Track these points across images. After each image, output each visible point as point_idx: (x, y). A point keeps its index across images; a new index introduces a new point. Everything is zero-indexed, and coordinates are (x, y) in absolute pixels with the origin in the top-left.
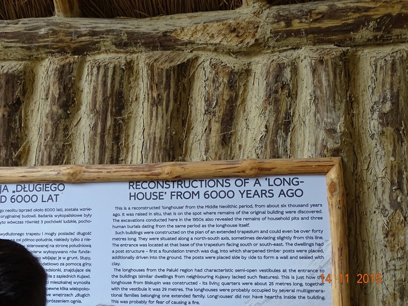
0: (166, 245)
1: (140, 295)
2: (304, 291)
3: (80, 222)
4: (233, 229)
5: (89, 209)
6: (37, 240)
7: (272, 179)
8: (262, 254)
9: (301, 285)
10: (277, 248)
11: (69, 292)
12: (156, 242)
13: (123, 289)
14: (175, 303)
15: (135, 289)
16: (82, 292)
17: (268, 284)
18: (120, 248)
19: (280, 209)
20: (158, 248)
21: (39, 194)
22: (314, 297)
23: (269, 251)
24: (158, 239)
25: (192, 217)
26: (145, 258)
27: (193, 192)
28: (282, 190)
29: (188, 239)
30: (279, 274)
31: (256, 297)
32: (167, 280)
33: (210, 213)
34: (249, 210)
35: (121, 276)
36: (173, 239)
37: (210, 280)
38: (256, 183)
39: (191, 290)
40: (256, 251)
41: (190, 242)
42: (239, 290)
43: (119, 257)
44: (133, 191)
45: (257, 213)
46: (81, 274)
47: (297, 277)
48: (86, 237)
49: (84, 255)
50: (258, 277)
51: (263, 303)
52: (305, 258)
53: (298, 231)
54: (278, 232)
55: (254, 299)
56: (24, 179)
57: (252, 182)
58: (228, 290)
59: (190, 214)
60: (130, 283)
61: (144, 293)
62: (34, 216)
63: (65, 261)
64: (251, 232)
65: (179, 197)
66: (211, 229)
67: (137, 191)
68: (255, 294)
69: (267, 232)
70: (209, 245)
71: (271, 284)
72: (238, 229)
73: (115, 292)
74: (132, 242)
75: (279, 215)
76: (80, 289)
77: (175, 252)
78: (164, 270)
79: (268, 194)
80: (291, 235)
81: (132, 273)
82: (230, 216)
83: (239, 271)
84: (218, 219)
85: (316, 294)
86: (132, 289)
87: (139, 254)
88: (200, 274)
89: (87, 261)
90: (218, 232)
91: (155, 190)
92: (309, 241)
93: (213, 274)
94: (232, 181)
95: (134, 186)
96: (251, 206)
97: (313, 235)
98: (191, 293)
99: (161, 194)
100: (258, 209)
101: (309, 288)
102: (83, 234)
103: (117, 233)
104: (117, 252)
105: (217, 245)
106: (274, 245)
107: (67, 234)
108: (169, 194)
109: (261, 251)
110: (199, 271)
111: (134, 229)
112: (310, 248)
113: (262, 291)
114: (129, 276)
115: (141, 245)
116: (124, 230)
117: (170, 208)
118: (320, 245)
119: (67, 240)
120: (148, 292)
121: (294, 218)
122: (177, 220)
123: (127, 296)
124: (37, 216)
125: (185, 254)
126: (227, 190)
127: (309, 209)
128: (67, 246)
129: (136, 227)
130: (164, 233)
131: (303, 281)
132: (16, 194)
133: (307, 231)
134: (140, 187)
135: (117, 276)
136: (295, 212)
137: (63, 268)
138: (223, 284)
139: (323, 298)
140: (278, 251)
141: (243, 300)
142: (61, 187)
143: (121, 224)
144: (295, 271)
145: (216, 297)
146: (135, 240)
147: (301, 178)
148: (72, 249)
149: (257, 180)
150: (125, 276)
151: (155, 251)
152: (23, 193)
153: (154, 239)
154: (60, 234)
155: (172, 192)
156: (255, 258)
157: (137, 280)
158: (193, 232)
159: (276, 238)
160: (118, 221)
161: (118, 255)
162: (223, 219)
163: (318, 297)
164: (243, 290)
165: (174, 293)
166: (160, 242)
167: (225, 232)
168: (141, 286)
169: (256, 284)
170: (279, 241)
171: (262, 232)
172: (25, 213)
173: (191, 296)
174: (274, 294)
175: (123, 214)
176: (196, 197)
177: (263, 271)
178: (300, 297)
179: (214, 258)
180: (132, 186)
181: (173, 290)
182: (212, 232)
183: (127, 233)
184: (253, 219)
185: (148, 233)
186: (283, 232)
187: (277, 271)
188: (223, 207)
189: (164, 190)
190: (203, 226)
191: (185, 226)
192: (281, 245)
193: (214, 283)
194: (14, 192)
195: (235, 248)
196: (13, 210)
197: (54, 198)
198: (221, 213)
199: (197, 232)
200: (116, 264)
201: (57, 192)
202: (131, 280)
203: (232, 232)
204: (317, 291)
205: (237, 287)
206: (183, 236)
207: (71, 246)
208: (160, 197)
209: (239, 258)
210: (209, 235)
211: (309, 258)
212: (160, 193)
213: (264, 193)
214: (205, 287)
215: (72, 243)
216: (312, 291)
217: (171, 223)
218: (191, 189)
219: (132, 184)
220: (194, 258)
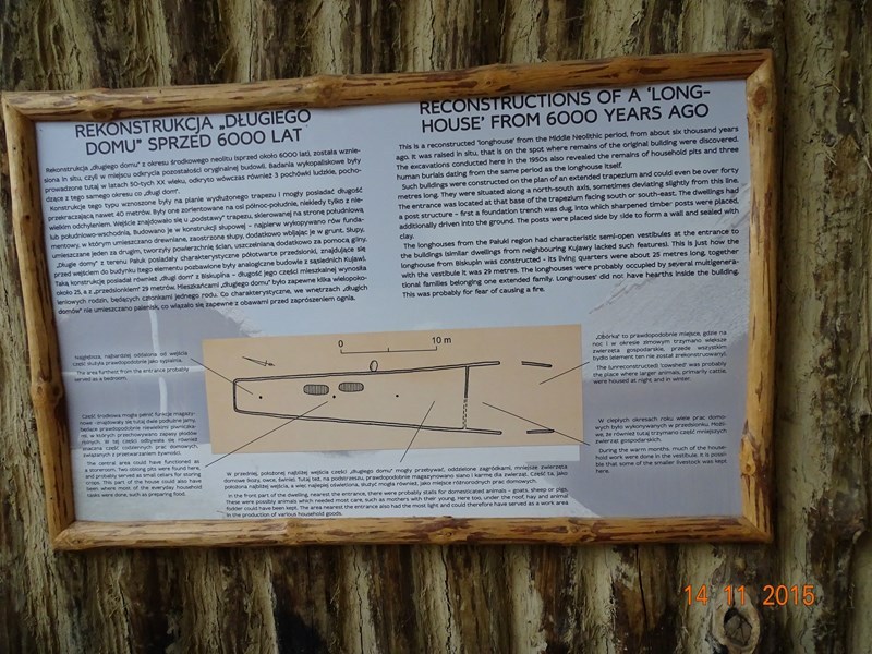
0: (487, 203)
1: (449, 283)
2: (707, 262)
3: (341, 172)
4: (595, 172)
5: (356, 151)
6: (271, 206)
7: (658, 89)
8: (642, 211)
9: (702, 254)
10: (665, 199)
11: (332, 285)
12: (470, 198)
13: (420, 274)
14: (506, 291)
15: (440, 274)
16: (354, 284)
17: (651, 255)
18: (412, 212)
19: (671, 138)
20: (474, 209)
21: (267, 130)
22: (721, 272)
23: (654, 204)
24: (473, 193)
25: (528, 155)
26: (453, 224)
27: (529, 115)
28: (675, 107)
29: (522, 192)
30: (669, 240)
31: (633, 276)
32: (491, 257)
33: (558, 149)
34: (621, 141)
35: (416, 256)
36: (498, 192)
37: (560, 253)
38: (632, 97)
39: (531, 270)
40: (633, 206)
41: (527, 196)
42: (606, 267)
43: (412, 226)
44: (428, 117)
45: (634, 146)
46: (350, 255)
47: (696, 243)
48: (354, 195)
49: (353, 225)
50: (636, 246)
51: (644, 284)
52: (710, 213)
53: (699, 172)
54: (666, 174)
55: (630, 279)
56: (238, 102)
57: (625, 94)
58: (589, 268)
59: (524, 151)
60: (432, 265)
61: (455, 278)
62: (263, 166)
63: (323, 237)
64: (624, 176)
65: (505, 124)
66: (561, 174)
67: (435, 117)
68: (631, 271)
69: (649, 175)
70: (557, 199)
71: (657, 254)
72: (604, 171)
73: (409, 280)
74: (431, 201)
75: (670, 148)
76: (350, 279)
77: (503, 212)
78: (485, 243)
79: (651, 114)
80: (688, 178)
81: (434, 250)
82: (590, 152)
83: (605, 237)
84: (571, 158)
85: (724, 267)
86: (436, 274)
87: (444, 220)
88: (544, 245)
89: (359, 235)
90: (571, 178)
91: (466, 113)
92: (716, 187)
93: (565, 244)
94: (593, 95)
95: (430, 109)
96: (624, 135)
97: (723, 176)
98: (531, 275)
99: (475, 120)
100: (635, 139)
101: (715, 258)
102: (349, 192)
103: (405, 187)
104: (407, 217)
105: (570, 198)
106: (662, 194)
107: (322, 193)
108: (488, 120)
109: (641, 205)
110: (542, 240)
111: (432, 180)
112: (717, 198)
113: (642, 266)
114: (430, 255)
115: (446, 205)
116: (417, 182)
117: (491, 143)
118: (733, 191)
119: (322, 202)
120: (461, 278)
121: (694, 151)
122: (503, 162)
123: (427, 285)
124: (267, 165)
125: (519, 215)
126: (584, 109)
127: (718, 135)
128: (322, 212)
129: (437, 176)
130: (482, 183)
131: (706, 249)
132: (227, 131)
133: (713, 171)
134: (439, 109)
135: (410, 256)
136: (695, 141)
137: (319, 247)
138: (581, 258)
139: (736, 273)
140: (667, 204)
141: (612, 281)
142: (304, 116)
143: (411, 172)
144: (693, 233)
145: (570, 279)
146: (435, 197)
147: (705, 86)
148: (331, 216)
149: (634, 91)
150: (424, 255)
151: (470, 214)
152: (238, 129)
153: (466, 194)
154: (308, 194)
155: (493, 117)
156: (631, 216)
157: (443, 259)
158: (530, 180)
159: (664, 185)
160: (406, 167)
161: (409, 221)
162: (579, 158)
163: (728, 272)
164: (612, 267)
165: (504, 276)
166: (477, 198)
167: (582, 178)
168: (450, 269)
169: (632, 256)
170: (670, 189)
171: (641, 175)
172: (246, 163)
173: (531, 279)
174: (661, 270)
175: (413, 156)
176: (533, 124)
177: (643, 235)
178: (700, 273)
179: (566, 219)
180: (426, 108)
181: (502, 271)
182: (561, 179)
183: (422, 186)
184: (628, 156)
185: (458, 184)
186: (676, 173)
187: (665, 235)
188: (580, 137)
189: (480, 113)
190: (546, 170)
191: (516, 171)
192: (671, 194)
193: (567, 258)
194: (222, 127)
195: (599, 202)
196: (225, 159)
197: (293, 134)
198: (575, 148)
199: (537, 180)
200: (407, 237)
201: (298, 124)
202: (432, 260)
203: (594, 177)
204: (727, 262)
205: (602, 262)
206: (515, 187)
207: (329, 212)
208: (473, 124)
209: (605, 217)
210: (558, 184)
211: (716, 212)
212: (473, 118)
213: (645, 112)
214: (553, 264)
215: (331, 207)
216: (719, 262)
217: (494, 167)
218: (525, 111)
219: (425, 105)
220: (533, 221)
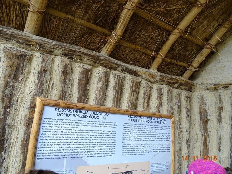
0: (137, 136)
1: (130, 153)
2: (166, 149)
3: (113, 127)
4: (152, 132)
5: (116, 123)
6: (98, 133)
7: (161, 119)
8: (158, 139)
11: (108, 152)
12: (134, 135)
13: (125, 150)
14: (139, 154)
16: (113, 152)
17: (159, 148)
18: (125, 137)
19: (162, 127)
21: (100, 116)
23: (160, 139)
25: (143, 128)
26: (131, 140)
28: (162, 122)
31: (157, 152)
32: (137, 147)
33: (148, 127)
36: (139, 134)
37: (147, 147)
39: (143, 150)
41: (143, 135)
43: (124, 140)
44: (129, 118)
45: (158, 128)
46: (113, 146)
48: (115, 132)
49: (114, 139)
50: (157, 146)
54: (161, 133)
56: (96, 110)
57: (157, 119)
58: (151, 150)
62: (98, 124)
63: (108, 141)
64: (156, 133)
65: (140, 121)
66: (148, 132)
67: (130, 118)
69: (159, 133)
70: (147, 136)
73: (123, 152)
74: (128, 135)
75: (162, 129)
76: (112, 151)
77: (139, 138)
78: (136, 144)
80: (164, 134)
81: (128, 145)
82: (152, 128)
83: (153, 144)
86: (128, 151)
89: (115, 141)
91: (135, 118)
92: (167, 136)
93: (148, 145)
94: (153, 118)
96: (156, 126)
97: (168, 134)
102: (114, 132)
103: (124, 132)
104: (124, 138)
105: (149, 136)
107: (109, 131)
110: (145, 144)
111: (129, 131)
112: (167, 138)
113: (158, 150)
114: (127, 146)
115: (130, 136)
117: (138, 125)
118: (169, 137)
119: (108, 133)
120: (132, 151)
121: (165, 130)
123: (126, 153)
124: (99, 124)
125: (142, 139)
126: (151, 120)
127: (167, 127)
128: (108, 136)
130: (136, 132)
131: (166, 147)
132: (92, 115)
135: (124, 146)
136: (165, 128)
137: (107, 143)
138: (150, 148)
140: (162, 139)
141: (154, 152)
142: (107, 114)
143: (125, 129)
144: (165, 144)
145: (148, 152)
147: (166, 119)
148: (110, 137)
150: (126, 146)
151: (134, 138)
152: (94, 115)
154: (106, 131)
157: (129, 147)
158: (143, 132)
159: (161, 135)
160: (124, 127)
161: (124, 139)
162: (150, 129)
163: (169, 151)
168: (130, 149)
169: (157, 148)
172: (94, 123)
173: (143, 152)
174: (161, 151)
175: (126, 125)
176: (144, 122)
177: (158, 144)
178: (165, 151)
179: (148, 140)
181: (138, 150)
183: (127, 132)
185: (133, 132)
187: (161, 144)
188: (151, 125)
189: (137, 119)
190: (146, 131)
191: (142, 130)
192: (162, 137)
195: (153, 137)
196: (90, 121)
197: (105, 118)
198: (150, 127)
200: (123, 142)
201: (106, 116)
202: (127, 147)
205: (153, 149)
206: (141, 133)
207: (110, 136)
208: (136, 121)
209: (154, 140)
211: (167, 140)
213: (159, 122)
214: (146, 149)
215: (110, 135)
216: (168, 149)
217: (139, 129)
218: (143, 119)
219: (128, 116)
220: (144, 140)
